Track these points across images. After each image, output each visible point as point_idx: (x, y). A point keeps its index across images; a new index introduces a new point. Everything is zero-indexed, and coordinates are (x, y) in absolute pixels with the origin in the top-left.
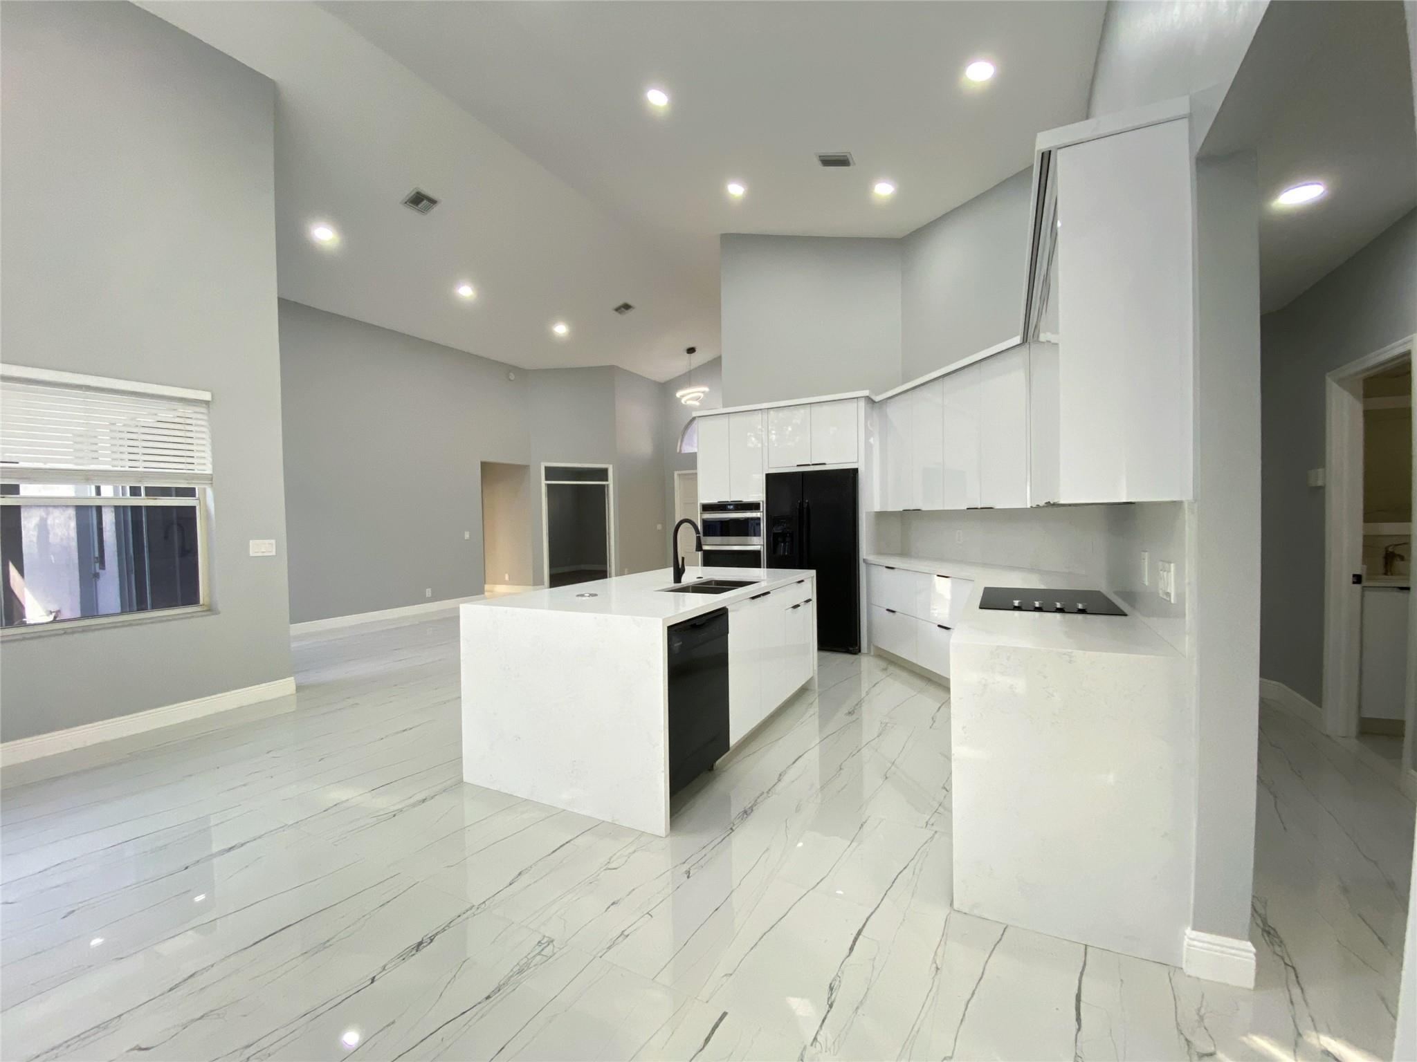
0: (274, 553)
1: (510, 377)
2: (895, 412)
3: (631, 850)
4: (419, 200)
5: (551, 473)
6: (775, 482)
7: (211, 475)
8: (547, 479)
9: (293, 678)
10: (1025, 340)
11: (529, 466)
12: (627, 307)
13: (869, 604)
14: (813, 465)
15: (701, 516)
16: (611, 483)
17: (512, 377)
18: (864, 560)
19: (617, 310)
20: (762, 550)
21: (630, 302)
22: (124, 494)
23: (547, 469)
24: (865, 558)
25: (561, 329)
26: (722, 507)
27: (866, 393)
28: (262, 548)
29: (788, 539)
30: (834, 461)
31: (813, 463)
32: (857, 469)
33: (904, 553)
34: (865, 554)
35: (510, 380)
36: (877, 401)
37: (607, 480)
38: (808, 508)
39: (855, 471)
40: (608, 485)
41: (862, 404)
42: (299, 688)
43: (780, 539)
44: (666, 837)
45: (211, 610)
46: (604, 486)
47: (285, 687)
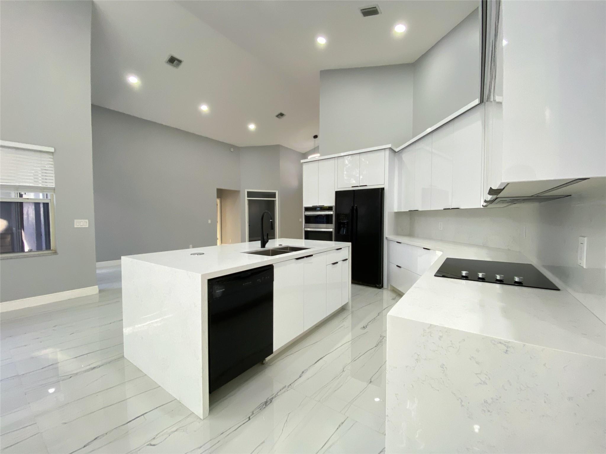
0: (87, 226)
1: (231, 150)
2: (405, 156)
3: (174, 429)
4: (172, 60)
5: (250, 194)
6: (340, 195)
7: (54, 188)
8: (248, 197)
9: (97, 286)
10: (482, 101)
11: (240, 191)
12: (281, 115)
13: (389, 262)
14: (360, 186)
15: (304, 213)
16: (277, 199)
17: (232, 150)
18: (386, 238)
19: (277, 116)
20: (333, 231)
21: (283, 112)
22: (17, 197)
23: (248, 193)
24: (387, 237)
25: (252, 127)
26: (314, 209)
27: (389, 146)
28: (82, 223)
29: (346, 226)
30: (372, 184)
31: (360, 185)
32: (384, 188)
33: (411, 234)
34: (387, 234)
35: (231, 151)
36: (397, 151)
37: (275, 198)
38: (357, 208)
39: (383, 189)
40: (276, 200)
41: (387, 152)
42: (100, 291)
43: (342, 226)
44: (204, 419)
45: (55, 253)
46: (274, 200)
47: (93, 290)
